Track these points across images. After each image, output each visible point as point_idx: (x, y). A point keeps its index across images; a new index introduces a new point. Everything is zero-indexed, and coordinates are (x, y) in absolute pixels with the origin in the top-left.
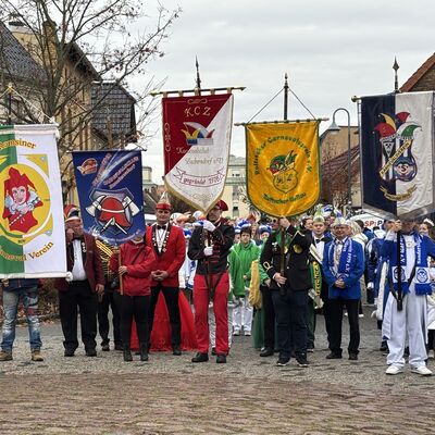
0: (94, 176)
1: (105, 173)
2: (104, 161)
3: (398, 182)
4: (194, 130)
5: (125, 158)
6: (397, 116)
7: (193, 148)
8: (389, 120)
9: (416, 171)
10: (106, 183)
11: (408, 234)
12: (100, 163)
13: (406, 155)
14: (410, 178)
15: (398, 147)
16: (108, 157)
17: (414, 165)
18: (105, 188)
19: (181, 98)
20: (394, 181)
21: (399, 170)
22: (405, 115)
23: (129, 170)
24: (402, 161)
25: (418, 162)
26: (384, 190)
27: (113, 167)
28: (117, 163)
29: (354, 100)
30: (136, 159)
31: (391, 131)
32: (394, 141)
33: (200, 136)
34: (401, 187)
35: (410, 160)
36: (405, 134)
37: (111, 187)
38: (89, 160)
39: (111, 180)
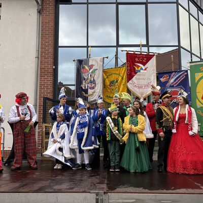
0: (167, 82)
1: (172, 80)
2: (172, 75)
3: (89, 90)
4: (139, 66)
5: (181, 73)
6: (89, 66)
7: (138, 73)
8: (86, 67)
9: (95, 86)
10: (172, 85)
11: (92, 109)
12: (170, 76)
13: (92, 80)
14: (93, 88)
15: (89, 77)
16: (173, 74)
17: (95, 83)
18: (172, 86)
19: (134, 54)
20: (87, 89)
21: (89, 85)
22: (92, 66)
23: (182, 78)
24: (91, 82)
25: (96, 82)
26: (84, 93)
27: (175, 78)
28: (177, 76)
29: (74, 61)
30: (186, 73)
31: (87, 71)
32: (88, 75)
33: (142, 69)
34: (90, 91)
35: (93, 82)
36: (92, 72)
37: (175, 86)
38: (165, 76)
39: (175, 83)
